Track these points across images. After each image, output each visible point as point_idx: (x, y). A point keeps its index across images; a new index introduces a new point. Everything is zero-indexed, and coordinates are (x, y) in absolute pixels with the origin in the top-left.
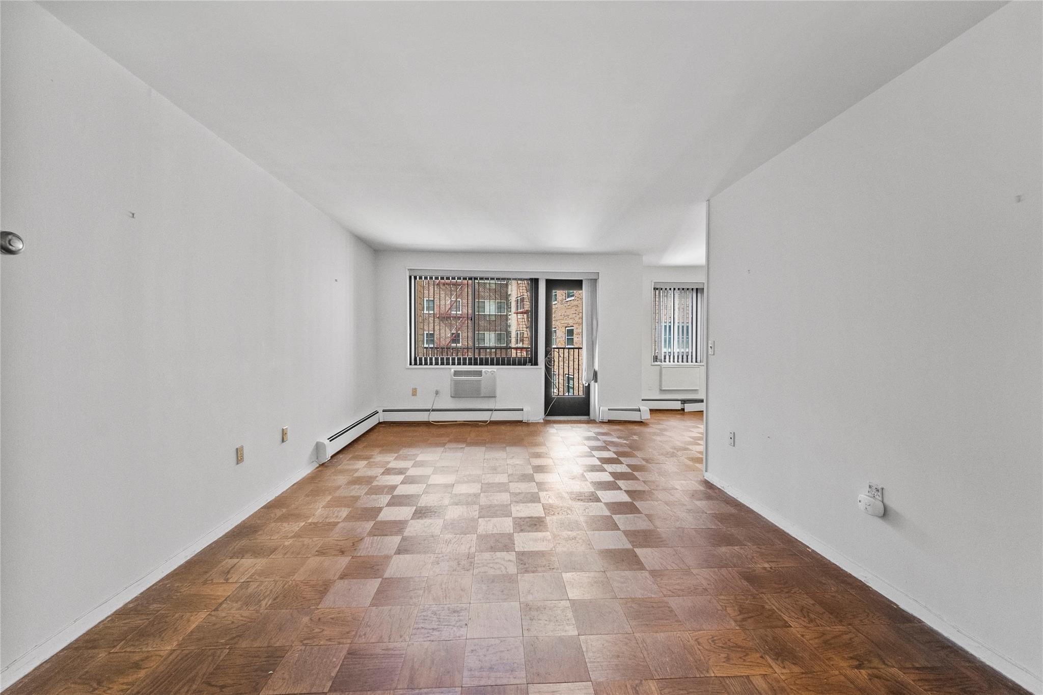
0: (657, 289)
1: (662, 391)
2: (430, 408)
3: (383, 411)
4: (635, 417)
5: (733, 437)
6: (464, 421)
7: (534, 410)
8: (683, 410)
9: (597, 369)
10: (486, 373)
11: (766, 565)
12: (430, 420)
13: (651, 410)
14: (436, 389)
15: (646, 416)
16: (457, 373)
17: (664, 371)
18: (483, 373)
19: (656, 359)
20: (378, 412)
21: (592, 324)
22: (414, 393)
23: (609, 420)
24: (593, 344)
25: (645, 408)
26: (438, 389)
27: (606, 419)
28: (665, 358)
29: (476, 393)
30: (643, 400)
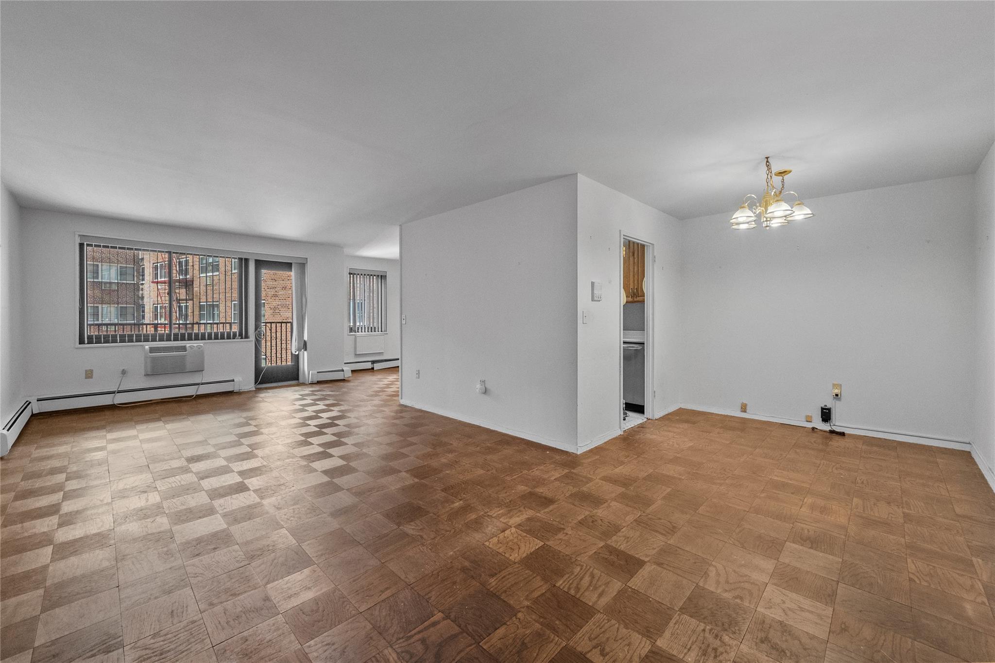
0: (352, 274)
1: (356, 355)
2: (116, 390)
3: (38, 401)
4: (339, 376)
5: (418, 373)
6: (162, 399)
7: (245, 380)
8: (373, 368)
9: (306, 338)
10: (192, 348)
11: (441, 429)
12: (115, 403)
13: (352, 371)
14: (122, 368)
15: (348, 374)
16: (152, 350)
17: (358, 339)
18: (188, 348)
19: (351, 330)
20: (30, 403)
21: (302, 301)
22: (89, 374)
23: (317, 381)
24: (303, 318)
25: (348, 369)
26: (125, 368)
27: (315, 380)
28: (358, 329)
29: (179, 368)
30: (345, 363)
